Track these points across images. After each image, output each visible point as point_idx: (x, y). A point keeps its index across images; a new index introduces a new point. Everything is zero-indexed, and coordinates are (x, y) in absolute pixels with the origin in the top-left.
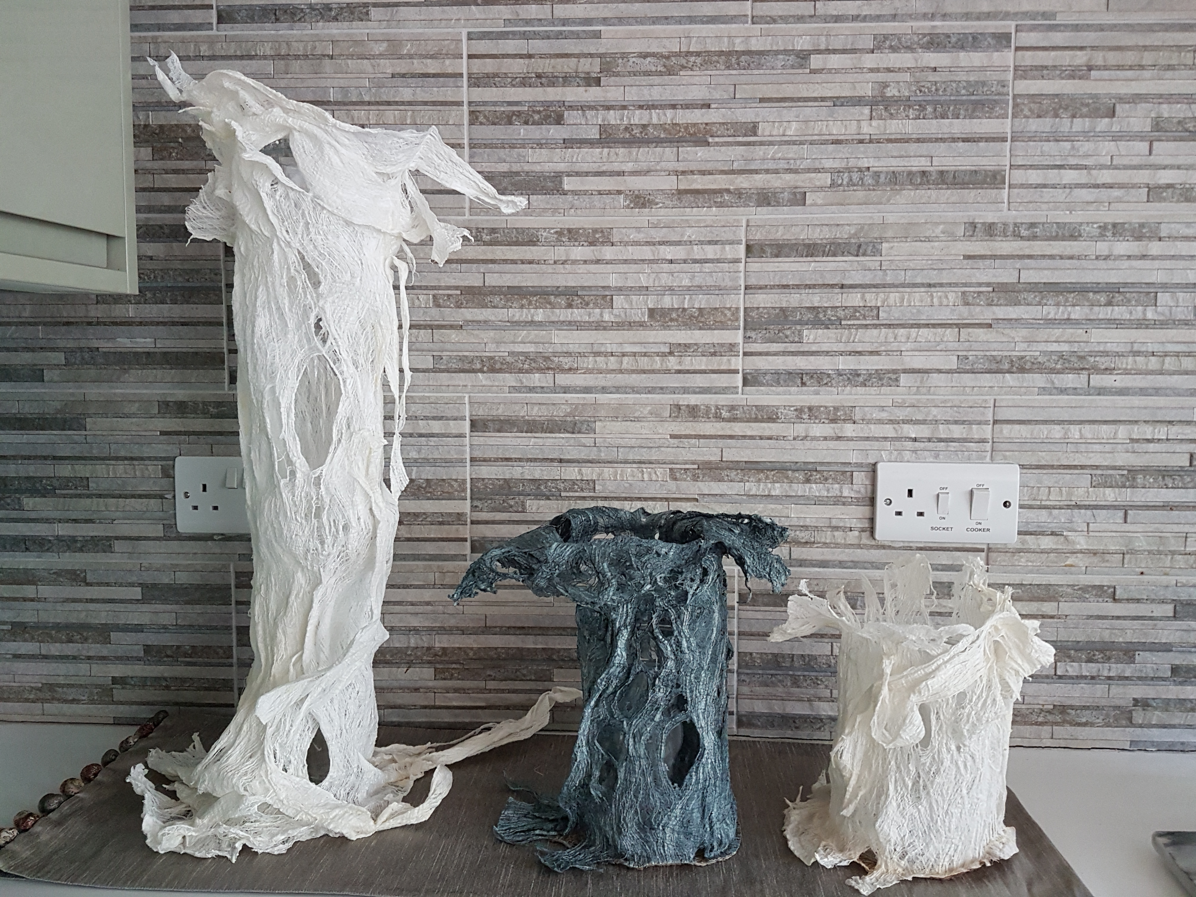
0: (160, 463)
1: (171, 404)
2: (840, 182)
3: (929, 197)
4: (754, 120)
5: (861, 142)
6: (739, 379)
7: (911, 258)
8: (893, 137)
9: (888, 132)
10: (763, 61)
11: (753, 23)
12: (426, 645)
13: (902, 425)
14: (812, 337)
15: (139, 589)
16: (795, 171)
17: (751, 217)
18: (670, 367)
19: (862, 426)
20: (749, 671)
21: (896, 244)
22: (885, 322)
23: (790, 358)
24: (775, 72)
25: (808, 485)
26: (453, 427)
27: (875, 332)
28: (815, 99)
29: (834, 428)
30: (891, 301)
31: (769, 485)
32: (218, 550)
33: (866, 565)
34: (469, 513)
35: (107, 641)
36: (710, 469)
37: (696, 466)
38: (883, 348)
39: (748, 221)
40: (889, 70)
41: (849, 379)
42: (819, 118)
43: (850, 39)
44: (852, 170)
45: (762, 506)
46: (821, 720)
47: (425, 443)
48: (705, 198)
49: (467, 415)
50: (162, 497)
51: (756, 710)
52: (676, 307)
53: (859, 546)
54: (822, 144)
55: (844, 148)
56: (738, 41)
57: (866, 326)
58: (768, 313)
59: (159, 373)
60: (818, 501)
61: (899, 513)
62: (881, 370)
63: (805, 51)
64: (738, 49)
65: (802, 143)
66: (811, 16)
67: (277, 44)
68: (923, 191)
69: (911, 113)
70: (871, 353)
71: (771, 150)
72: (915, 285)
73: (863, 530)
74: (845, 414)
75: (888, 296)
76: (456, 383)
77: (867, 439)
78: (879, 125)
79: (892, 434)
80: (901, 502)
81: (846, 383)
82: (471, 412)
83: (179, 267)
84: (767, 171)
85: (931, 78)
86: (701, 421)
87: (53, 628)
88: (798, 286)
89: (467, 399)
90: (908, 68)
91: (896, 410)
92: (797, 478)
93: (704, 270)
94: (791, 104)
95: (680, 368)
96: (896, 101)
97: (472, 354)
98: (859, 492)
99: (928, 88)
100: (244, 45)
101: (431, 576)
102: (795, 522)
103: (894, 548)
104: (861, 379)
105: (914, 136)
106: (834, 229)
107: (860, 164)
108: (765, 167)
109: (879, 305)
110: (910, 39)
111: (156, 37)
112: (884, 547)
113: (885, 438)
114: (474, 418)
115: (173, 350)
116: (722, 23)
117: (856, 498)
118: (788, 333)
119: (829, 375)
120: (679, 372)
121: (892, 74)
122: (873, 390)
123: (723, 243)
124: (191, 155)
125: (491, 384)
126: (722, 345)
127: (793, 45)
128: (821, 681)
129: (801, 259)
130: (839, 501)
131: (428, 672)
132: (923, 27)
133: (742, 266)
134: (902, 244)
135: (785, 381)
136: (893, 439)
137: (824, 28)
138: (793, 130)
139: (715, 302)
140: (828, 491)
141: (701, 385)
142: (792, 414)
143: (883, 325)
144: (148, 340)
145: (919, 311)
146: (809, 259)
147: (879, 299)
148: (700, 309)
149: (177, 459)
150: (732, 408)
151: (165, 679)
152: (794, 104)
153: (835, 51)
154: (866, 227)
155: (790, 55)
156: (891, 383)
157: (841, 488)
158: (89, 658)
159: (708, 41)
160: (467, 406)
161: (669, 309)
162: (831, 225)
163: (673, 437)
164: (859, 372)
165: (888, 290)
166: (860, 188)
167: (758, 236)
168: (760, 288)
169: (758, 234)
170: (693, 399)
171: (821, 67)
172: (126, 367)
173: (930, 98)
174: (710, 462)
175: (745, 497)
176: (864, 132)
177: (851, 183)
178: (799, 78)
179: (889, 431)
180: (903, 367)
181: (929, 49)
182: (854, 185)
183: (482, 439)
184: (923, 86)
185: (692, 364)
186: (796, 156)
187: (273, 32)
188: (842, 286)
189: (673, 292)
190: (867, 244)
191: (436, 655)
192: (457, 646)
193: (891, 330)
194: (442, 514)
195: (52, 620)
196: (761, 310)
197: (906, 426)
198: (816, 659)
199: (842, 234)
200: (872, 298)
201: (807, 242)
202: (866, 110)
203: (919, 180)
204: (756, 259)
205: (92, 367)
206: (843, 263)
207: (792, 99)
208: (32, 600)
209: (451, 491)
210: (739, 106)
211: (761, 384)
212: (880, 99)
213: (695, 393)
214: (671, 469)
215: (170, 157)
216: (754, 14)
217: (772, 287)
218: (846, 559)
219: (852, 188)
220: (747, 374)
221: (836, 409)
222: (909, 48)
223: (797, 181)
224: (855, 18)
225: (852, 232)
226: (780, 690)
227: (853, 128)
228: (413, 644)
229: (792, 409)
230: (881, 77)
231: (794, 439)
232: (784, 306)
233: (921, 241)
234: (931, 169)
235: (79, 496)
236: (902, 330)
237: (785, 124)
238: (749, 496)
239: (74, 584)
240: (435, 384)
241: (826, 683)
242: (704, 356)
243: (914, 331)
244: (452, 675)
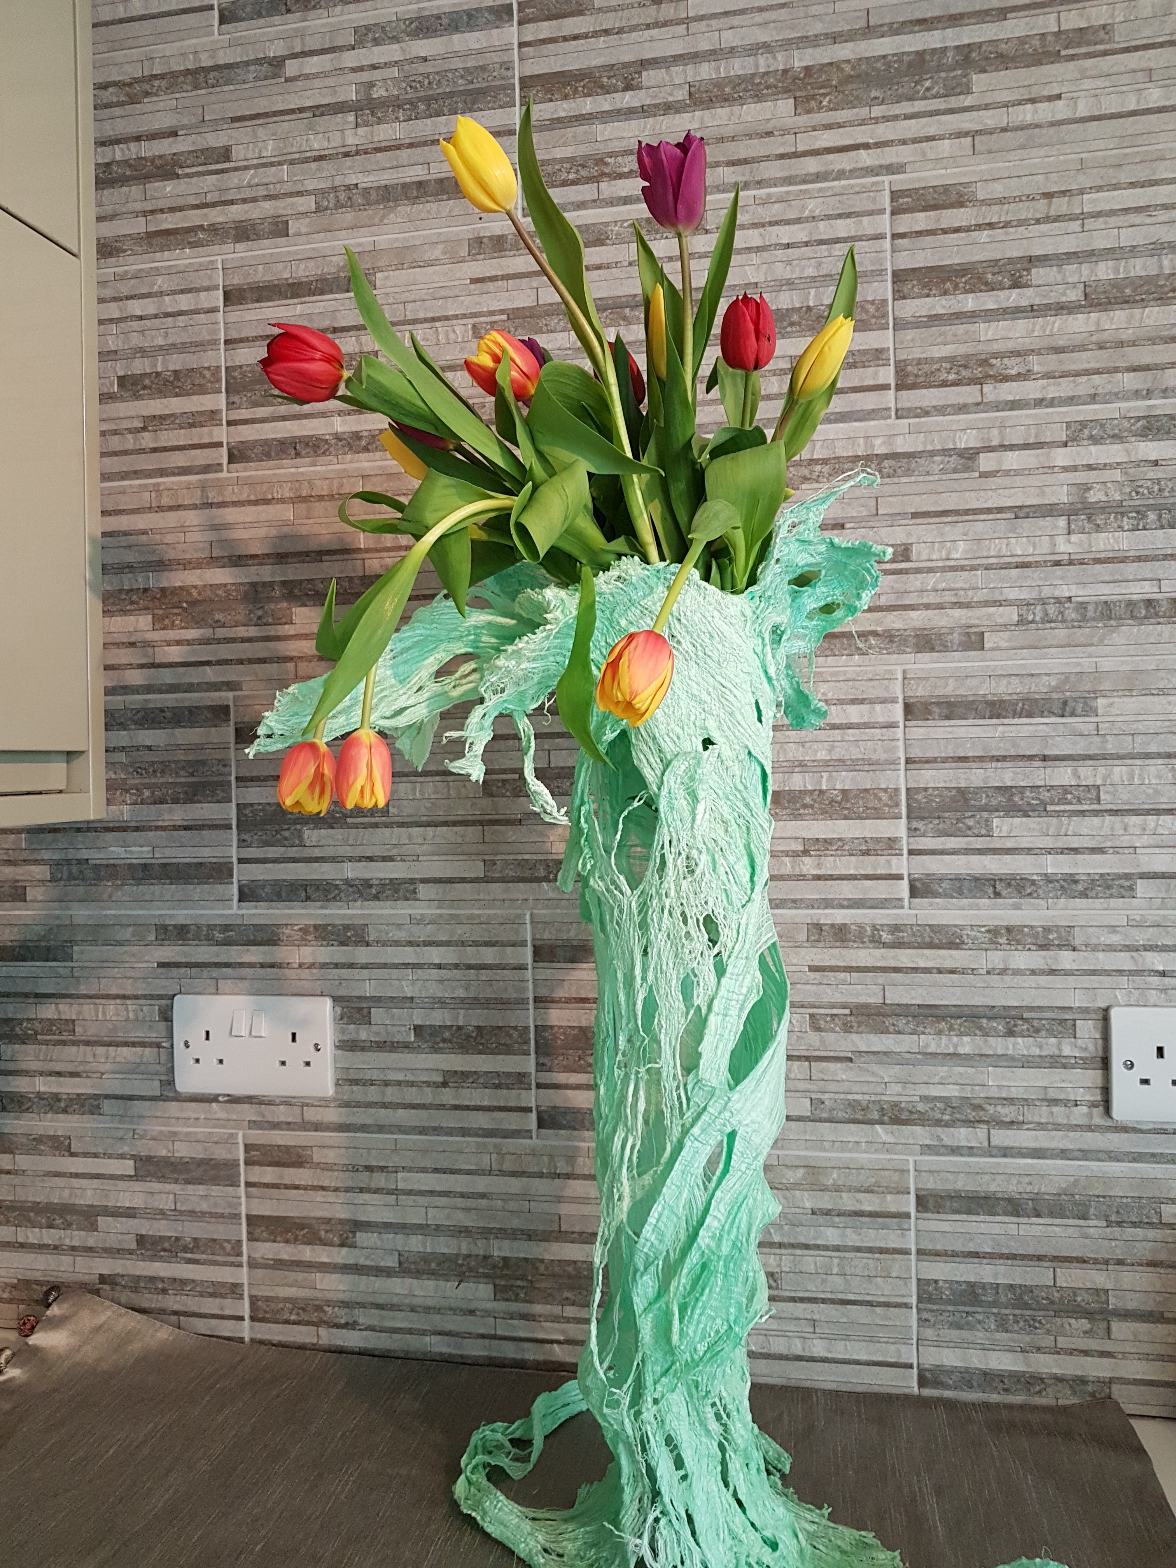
0: (157, 1002)
1: (170, 928)
2: (1030, 618)
3: (1160, 635)
4: (905, 541)
5: (1057, 563)
6: (904, 887)
7: (1141, 718)
8: (1102, 555)
9: (1094, 549)
10: (913, 465)
11: (897, 418)
12: (482, 1253)
13: (1143, 953)
14: (1005, 828)
15: (132, 1162)
16: (967, 605)
17: (908, 667)
18: (805, 872)
19: (1086, 954)
20: (935, 1307)
21: (1117, 700)
22: (1109, 807)
23: (975, 859)
24: (931, 478)
25: (1012, 1039)
26: (510, 955)
27: (1096, 821)
28: (989, 511)
29: (1044, 958)
30: (1116, 778)
31: (955, 1039)
32: (223, 1115)
33: (1100, 1155)
34: (533, 1072)
35: (93, 1227)
36: (869, 1015)
37: (847, 1011)
38: (1109, 844)
39: (904, 672)
40: (1090, 467)
41: (1062, 887)
42: (997, 535)
43: (1033, 431)
44: (1048, 601)
45: (946, 1068)
46: (1042, 1380)
47: (474, 978)
48: (843, 644)
49: (529, 939)
50: (158, 1046)
51: (946, 1362)
52: (810, 788)
53: (1090, 1128)
54: (1001, 568)
55: (1034, 572)
56: (878, 442)
57: (1082, 813)
58: (940, 796)
59: (157, 889)
60: (1027, 1062)
61: (1145, 1082)
62: (1108, 874)
63: (971, 448)
64: (879, 452)
65: (973, 568)
66: (978, 404)
67: (297, 485)
68: (1151, 627)
69: (1126, 523)
70: (1093, 850)
71: (931, 580)
72: (1147, 756)
73: (1093, 1105)
74: (1059, 938)
75: (1112, 771)
76: (515, 896)
77: (1094, 972)
78: (1080, 540)
79: (1129, 966)
80: (1147, 1065)
81: (1059, 893)
82: (533, 934)
83: (182, 758)
84: (927, 606)
85: (1150, 475)
86: (852, 947)
87: (31, 1209)
88: (981, 759)
89: (528, 917)
90: (1118, 463)
91: (1133, 932)
92: (995, 1029)
93: (847, 738)
94: (955, 519)
95: (818, 872)
96: (1104, 508)
97: (534, 857)
98: (1086, 1049)
99: (1148, 488)
100: (258, 487)
101: (486, 1158)
102: (994, 1093)
103: (1141, 1131)
104: (1080, 887)
105: (1132, 553)
106: (1027, 680)
107: (1057, 594)
108: (925, 601)
109: (1099, 782)
110: (1118, 425)
111: (159, 484)
112: (1125, 1129)
113: (1120, 972)
114: (539, 943)
115: (174, 860)
116: (856, 421)
117: (1081, 1058)
118: (970, 822)
119: (1033, 882)
120: (818, 878)
121: (1095, 472)
122: (1098, 903)
123: (872, 702)
124: (198, 622)
125: (560, 897)
126: (877, 840)
127: (954, 442)
128: (1040, 1322)
129: (981, 722)
130: (1056, 1062)
131: (484, 1290)
132: (1136, 409)
133: (899, 732)
134: (1125, 699)
135: (970, 891)
136: (1131, 973)
137: (997, 417)
138: (959, 552)
139: (864, 780)
140: (1041, 1047)
141: (850, 897)
142: (984, 938)
143: (1106, 811)
144: (145, 849)
145: (1156, 792)
146: (994, 721)
147: (1099, 776)
148: (843, 791)
149: (176, 998)
150: (896, 928)
151: (162, 1280)
152: (960, 518)
153: (1012, 447)
154: (1073, 676)
155: (950, 456)
156: (1124, 893)
157: (1060, 1043)
158: (73, 1248)
159: (838, 444)
160: (529, 927)
161: (800, 791)
162: (1023, 675)
163: (813, 969)
164: (1077, 877)
165: (1110, 762)
166: (1060, 625)
167: (920, 691)
168: (927, 762)
169: (920, 689)
170: (840, 916)
171: (995, 468)
172: (119, 882)
173: (1151, 502)
174: (866, 1006)
175: (919, 1056)
176: (1061, 550)
177: (1047, 619)
178: (965, 485)
179: (1124, 961)
180: (1140, 870)
181: (1146, 436)
182: (1051, 622)
183: (549, 971)
184: (1141, 486)
185: (836, 867)
186: (967, 586)
187: (293, 470)
188: (1045, 758)
189: (805, 769)
190: (1075, 699)
191: (494, 1267)
192: (522, 1255)
193: (1119, 818)
194: (498, 1074)
195: (30, 1199)
196: (930, 791)
197: (1149, 955)
198: (1032, 1291)
199: (1040, 687)
200: (1088, 774)
201: (989, 697)
202: (1062, 522)
203: (1144, 612)
204: (920, 723)
205: (81, 883)
206: (1044, 727)
207: (957, 512)
208: (8, 1172)
209: (509, 1042)
210: (885, 523)
211: (936, 895)
212: (1080, 506)
213: (842, 907)
214: (812, 1016)
215: (173, 626)
216: (899, 406)
217: (945, 760)
218: (1071, 1147)
219: (1048, 625)
220: (914, 880)
221: (1047, 930)
222: (1117, 438)
223: (970, 618)
224: (1039, 403)
225: (1053, 684)
226: (980, 1336)
227: (1044, 546)
228: (464, 1251)
229: (983, 929)
230: (1081, 477)
231: (988, 973)
232: (963, 785)
233: (1153, 695)
234: (1159, 596)
235: (64, 1043)
236: (1134, 818)
237: (948, 544)
238: (926, 1054)
239: (57, 1153)
240: (487, 897)
241: (1048, 1326)
242: (852, 855)
243: (1151, 820)
244: (517, 1295)
